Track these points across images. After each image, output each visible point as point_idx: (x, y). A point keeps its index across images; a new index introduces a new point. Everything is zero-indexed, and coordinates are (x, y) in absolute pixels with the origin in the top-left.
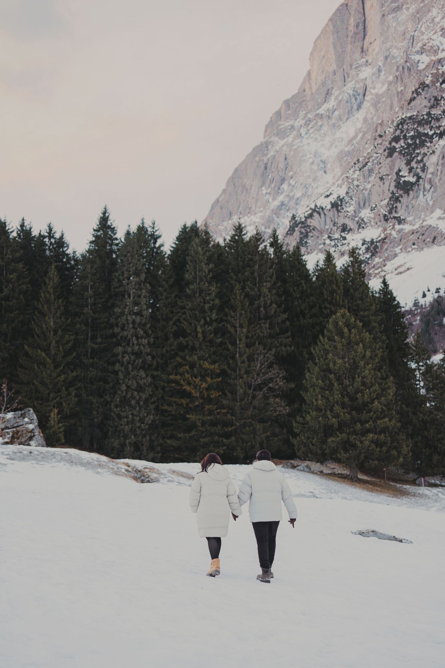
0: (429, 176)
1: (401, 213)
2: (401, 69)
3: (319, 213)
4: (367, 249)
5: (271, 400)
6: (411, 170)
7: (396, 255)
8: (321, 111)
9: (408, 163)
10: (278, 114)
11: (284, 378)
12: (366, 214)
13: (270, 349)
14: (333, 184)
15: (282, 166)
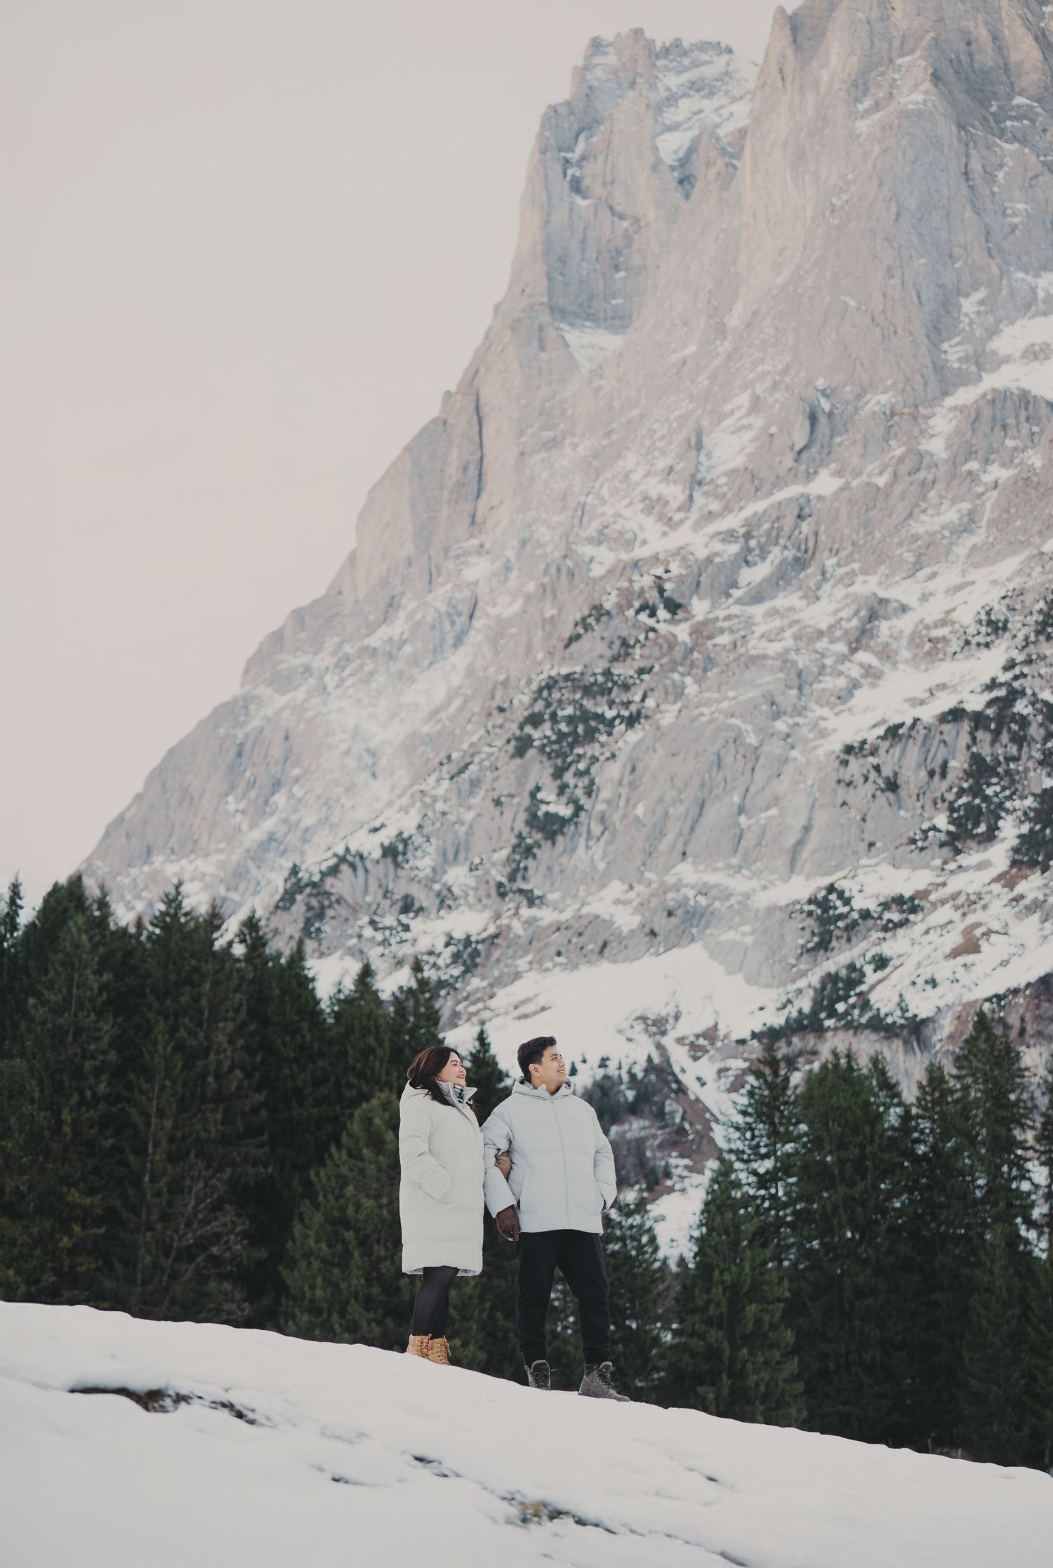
0: (601, 807)
1: (534, 884)
2: (553, 570)
3: (353, 866)
4: (456, 957)
5: (213, 1285)
6: (562, 789)
7: (517, 976)
8: (374, 641)
9: (558, 773)
10: (277, 639)
11: (245, 1235)
12: (457, 876)
13: (220, 1169)
14: (390, 804)
15: (276, 752)
